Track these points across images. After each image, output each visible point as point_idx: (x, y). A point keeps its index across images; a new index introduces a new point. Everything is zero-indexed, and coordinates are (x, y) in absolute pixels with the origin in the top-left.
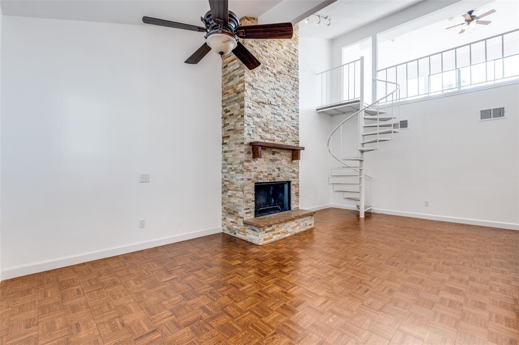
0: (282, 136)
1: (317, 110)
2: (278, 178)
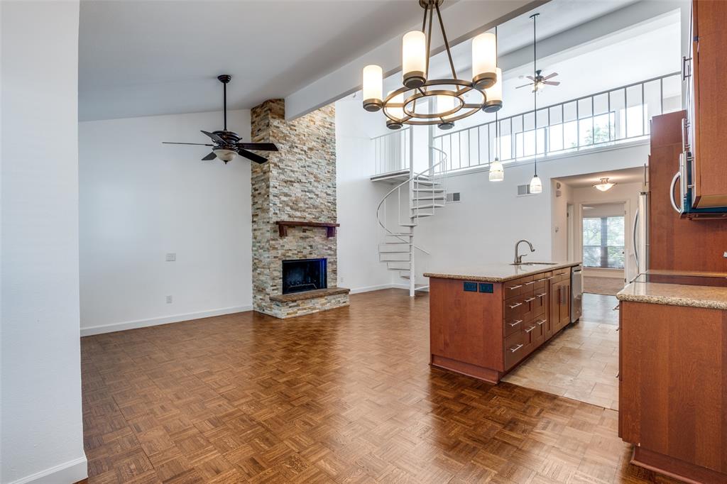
0: (314, 213)
1: (371, 179)
2: (310, 256)
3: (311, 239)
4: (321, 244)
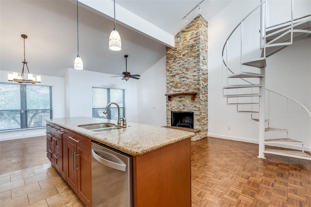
2: (183, 110)
3: (184, 102)
4: (190, 104)
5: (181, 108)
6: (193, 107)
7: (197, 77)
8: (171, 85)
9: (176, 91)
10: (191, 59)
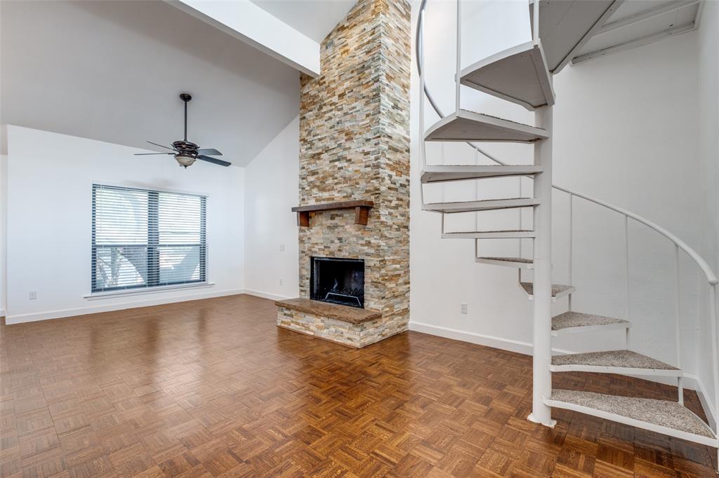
2: (339, 253)
3: (341, 229)
4: (355, 236)
5: (334, 247)
6: (362, 245)
7: (372, 157)
8: (311, 182)
9: (324, 200)
10: (359, 105)
